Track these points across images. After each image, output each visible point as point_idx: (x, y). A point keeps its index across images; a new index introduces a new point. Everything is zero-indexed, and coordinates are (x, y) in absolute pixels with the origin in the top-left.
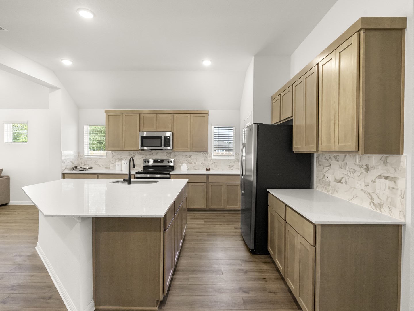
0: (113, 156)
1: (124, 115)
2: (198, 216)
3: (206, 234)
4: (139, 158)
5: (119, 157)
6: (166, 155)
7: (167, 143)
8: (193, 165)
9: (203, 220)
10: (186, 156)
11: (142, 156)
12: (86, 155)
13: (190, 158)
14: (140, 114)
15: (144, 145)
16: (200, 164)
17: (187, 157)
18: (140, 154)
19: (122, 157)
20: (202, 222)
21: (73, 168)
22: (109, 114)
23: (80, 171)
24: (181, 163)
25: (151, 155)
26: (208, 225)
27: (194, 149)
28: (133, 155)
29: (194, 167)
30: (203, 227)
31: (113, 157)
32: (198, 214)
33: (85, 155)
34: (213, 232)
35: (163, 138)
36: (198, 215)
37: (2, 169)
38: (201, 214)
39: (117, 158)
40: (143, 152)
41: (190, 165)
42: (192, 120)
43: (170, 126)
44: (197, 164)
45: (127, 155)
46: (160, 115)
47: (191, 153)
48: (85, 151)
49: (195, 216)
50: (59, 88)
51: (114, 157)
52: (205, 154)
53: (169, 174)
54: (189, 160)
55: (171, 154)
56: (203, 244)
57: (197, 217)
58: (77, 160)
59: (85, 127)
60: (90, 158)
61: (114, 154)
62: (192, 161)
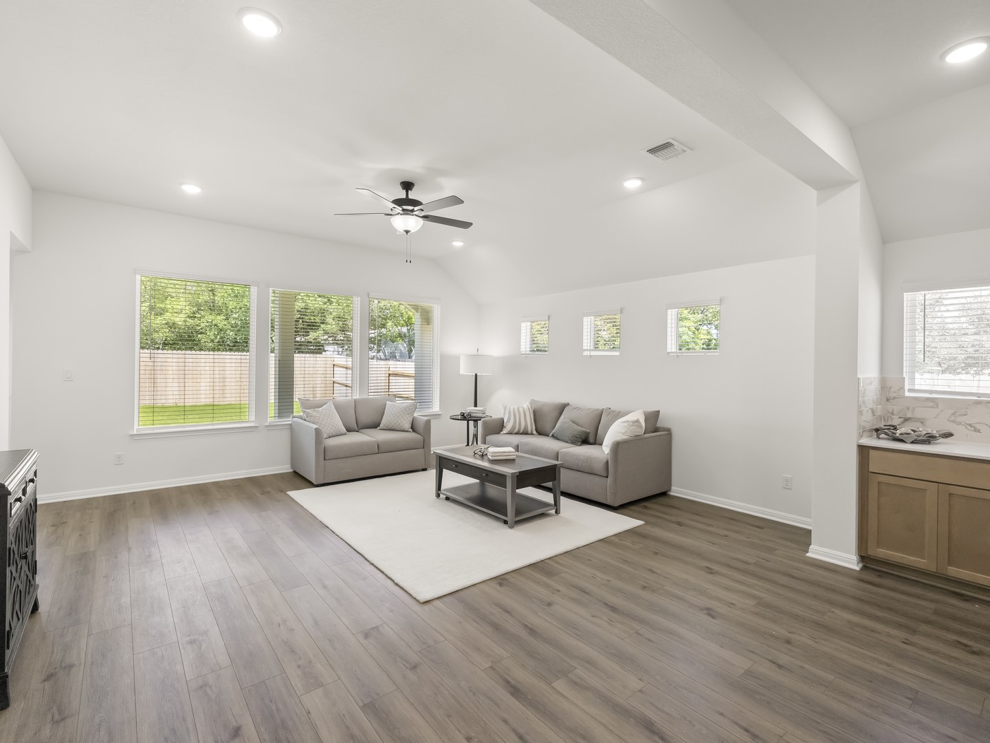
23: (915, 441)
33: (907, 388)
37: (658, 412)
60: (929, 399)
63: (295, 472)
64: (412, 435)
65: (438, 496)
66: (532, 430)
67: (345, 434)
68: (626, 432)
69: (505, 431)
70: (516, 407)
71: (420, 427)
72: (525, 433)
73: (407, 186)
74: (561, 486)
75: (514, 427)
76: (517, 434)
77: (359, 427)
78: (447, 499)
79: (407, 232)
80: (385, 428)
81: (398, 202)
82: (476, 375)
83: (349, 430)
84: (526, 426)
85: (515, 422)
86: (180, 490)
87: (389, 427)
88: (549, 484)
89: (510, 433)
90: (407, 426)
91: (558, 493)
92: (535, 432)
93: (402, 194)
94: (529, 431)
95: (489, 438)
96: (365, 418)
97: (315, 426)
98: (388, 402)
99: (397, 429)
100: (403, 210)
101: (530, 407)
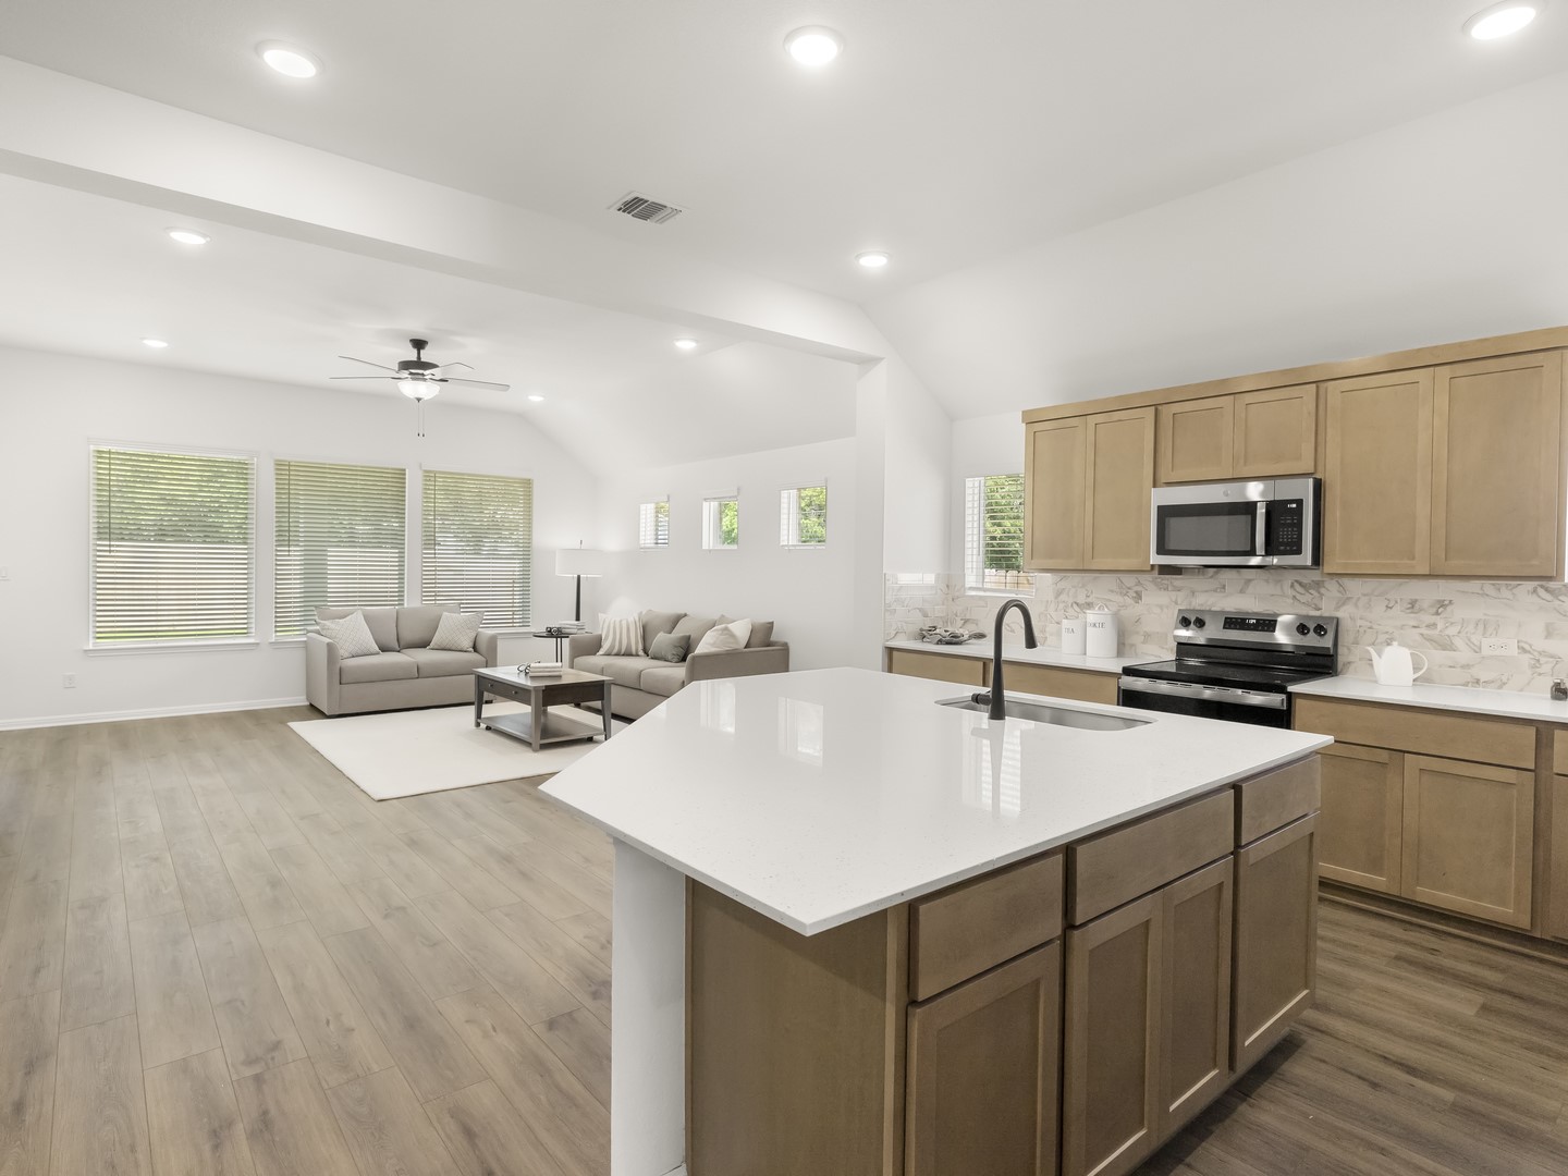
0: (1059, 594)
1: (1092, 420)
2: (1456, 958)
3: (1448, 1095)
4: (1161, 607)
5: (1081, 599)
6: (1290, 592)
7: (1283, 535)
8: (1464, 654)
9: (1479, 998)
10: (1413, 603)
11: (1173, 595)
12: (971, 588)
13: (1437, 614)
14: (1160, 408)
15: (1172, 546)
16: (1513, 650)
17: (1421, 610)
18: (1166, 589)
19: (1089, 600)
20: (1463, 1004)
21: (922, 630)
22: (1038, 427)
23: (940, 642)
24: (1382, 638)
25: (1215, 591)
26: (1504, 1040)
27: (1456, 565)
28: (1136, 592)
29: (1466, 667)
30: (1456, 1041)
31: (1056, 598)
32: (1459, 946)
33: (967, 586)
34: (1513, 1107)
35: (1261, 511)
36: (1456, 954)
37: (772, 623)
38: (1485, 954)
39: (1071, 601)
40: (1177, 580)
41: (1440, 656)
42: (1442, 402)
43: (1307, 449)
44: (1486, 651)
45: (1112, 591)
46: (1248, 398)
47: (1441, 590)
48: (968, 572)
49: (1433, 951)
50: (882, 359)
51: (1063, 597)
52: (1548, 596)
53: (1281, 689)
54: (1433, 626)
55: (1323, 590)
56: (1383, 1151)
57: (1448, 963)
58: (943, 604)
59: (969, 482)
60: (981, 597)
61: (1062, 585)
62: (1452, 631)
63: (311, 705)
64: (474, 656)
65: (478, 725)
66: (637, 650)
67: (378, 654)
68: (715, 643)
69: (601, 652)
70: (618, 620)
71: (482, 646)
72: (628, 654)
73: (419, 344)
74: (613, 707)
75: (612, 646)
76: (617, 655)
77: (403, 646)
78: (488, 728)
79: (419, 400)
80: (436, 647)
81: (405, 365)
82: (579, 577)
83: (384, 649)
84: (629, 645)
85: (614, 640)
86: (150, 724)
87: (442, 647)
88: (597, 704)
89: (608, 654)
90: (467, 643)
91: (608, 715)
92: (641, 653)
93: (412, 355)
94: (634, 652)
95: (579, 660)
96: (409, 635)
97: (328, 640)
98: (445, 614)
99: (453, 648)
100: (411, 374)
101: (637, 619)
